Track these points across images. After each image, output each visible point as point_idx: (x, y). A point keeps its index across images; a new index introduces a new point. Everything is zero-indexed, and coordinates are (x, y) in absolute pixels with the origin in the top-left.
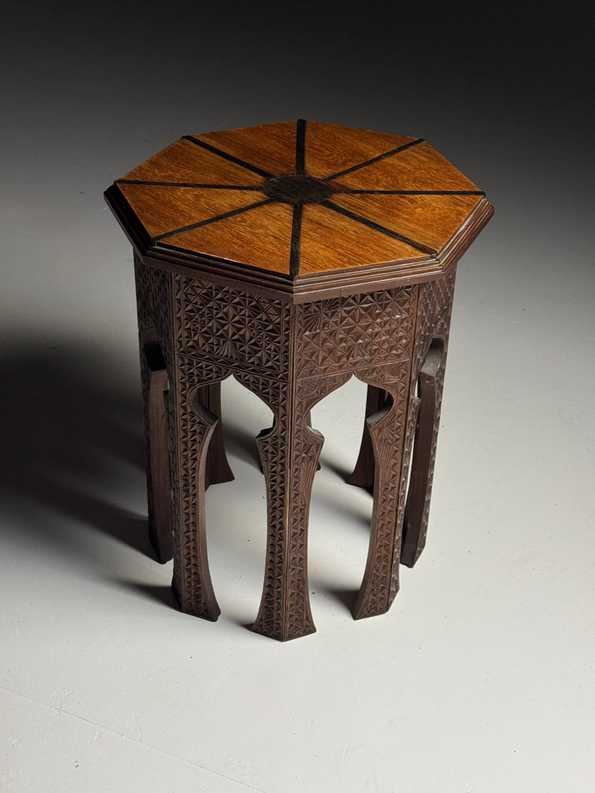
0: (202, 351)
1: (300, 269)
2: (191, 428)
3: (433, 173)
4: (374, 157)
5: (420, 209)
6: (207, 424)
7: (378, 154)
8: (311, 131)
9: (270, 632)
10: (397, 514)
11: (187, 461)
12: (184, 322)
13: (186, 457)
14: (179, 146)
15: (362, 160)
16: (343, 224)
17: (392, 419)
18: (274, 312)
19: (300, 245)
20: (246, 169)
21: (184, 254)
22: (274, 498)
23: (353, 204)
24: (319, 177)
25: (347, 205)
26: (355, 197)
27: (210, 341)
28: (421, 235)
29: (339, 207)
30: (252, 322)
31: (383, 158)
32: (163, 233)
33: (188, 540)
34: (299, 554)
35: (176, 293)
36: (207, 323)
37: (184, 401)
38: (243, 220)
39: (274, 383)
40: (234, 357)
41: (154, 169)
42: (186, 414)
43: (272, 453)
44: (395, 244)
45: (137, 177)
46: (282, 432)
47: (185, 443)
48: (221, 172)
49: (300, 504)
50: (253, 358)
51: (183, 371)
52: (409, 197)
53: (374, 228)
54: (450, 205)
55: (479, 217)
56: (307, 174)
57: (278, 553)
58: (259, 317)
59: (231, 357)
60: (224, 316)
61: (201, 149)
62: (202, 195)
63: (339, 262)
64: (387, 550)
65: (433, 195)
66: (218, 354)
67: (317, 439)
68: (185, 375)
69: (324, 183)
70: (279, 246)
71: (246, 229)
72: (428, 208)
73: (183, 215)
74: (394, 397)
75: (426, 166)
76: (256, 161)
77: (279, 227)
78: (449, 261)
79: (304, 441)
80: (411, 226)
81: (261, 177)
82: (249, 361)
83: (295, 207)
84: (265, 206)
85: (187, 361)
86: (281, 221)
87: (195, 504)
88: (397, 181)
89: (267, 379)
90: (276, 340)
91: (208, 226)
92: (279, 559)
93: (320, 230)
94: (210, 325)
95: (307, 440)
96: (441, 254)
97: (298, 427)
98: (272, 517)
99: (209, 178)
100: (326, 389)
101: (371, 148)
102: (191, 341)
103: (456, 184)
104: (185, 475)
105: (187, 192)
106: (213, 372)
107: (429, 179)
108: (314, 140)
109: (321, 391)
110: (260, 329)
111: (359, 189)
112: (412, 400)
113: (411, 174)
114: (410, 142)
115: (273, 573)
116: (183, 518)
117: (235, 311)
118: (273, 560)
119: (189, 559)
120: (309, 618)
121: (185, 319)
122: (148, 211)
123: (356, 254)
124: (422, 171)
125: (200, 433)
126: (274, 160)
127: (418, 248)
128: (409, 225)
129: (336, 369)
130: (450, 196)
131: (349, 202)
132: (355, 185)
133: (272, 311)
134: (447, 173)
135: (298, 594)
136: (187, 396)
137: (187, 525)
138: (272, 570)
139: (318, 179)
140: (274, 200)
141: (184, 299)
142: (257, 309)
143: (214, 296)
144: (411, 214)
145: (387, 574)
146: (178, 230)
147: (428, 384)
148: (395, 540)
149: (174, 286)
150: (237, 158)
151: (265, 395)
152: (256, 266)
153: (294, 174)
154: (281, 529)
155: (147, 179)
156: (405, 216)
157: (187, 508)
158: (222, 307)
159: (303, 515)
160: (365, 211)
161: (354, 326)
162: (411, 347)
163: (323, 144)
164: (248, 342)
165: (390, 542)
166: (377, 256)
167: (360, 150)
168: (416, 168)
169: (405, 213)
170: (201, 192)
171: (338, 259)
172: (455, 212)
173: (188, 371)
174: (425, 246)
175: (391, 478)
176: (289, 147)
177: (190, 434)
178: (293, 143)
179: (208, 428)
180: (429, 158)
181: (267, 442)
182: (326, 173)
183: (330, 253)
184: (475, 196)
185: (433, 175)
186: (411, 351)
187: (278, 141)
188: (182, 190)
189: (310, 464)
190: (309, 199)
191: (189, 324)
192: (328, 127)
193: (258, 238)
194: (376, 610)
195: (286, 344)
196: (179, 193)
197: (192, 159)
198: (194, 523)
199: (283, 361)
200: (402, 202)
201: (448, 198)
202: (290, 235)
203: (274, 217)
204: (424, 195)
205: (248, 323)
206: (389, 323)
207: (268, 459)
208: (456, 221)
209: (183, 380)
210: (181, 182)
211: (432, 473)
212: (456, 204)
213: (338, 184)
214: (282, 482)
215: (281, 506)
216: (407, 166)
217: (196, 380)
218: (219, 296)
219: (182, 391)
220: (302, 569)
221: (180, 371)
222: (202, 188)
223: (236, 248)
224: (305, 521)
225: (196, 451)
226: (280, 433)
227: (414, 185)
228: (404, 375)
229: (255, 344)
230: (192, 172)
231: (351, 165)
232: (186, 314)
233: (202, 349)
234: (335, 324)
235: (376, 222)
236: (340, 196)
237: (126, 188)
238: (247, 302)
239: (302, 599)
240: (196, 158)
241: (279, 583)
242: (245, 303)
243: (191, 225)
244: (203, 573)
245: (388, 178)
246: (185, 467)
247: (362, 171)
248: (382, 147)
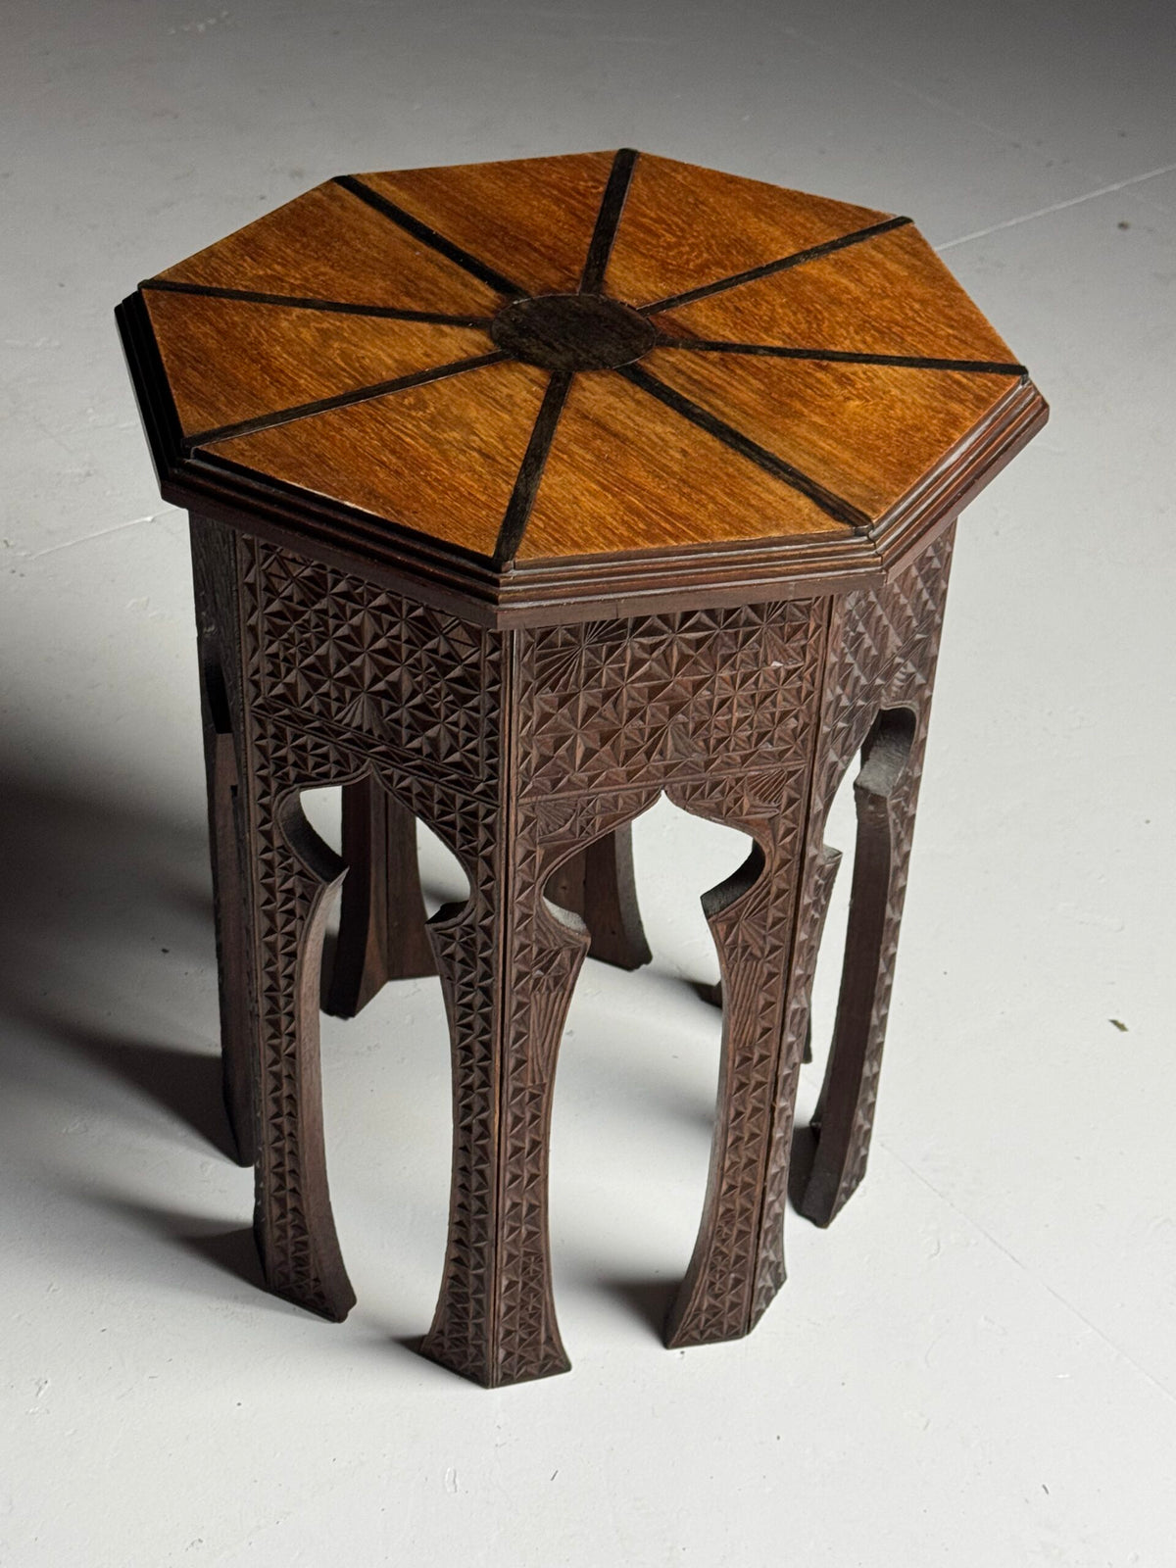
0: (305, 709)
1: (523, 545)
2: (282, 884)
3: (912, 308)
4: (779, 258)
5: (857, 402)
6: (320, 879)
7: (791, 251)
8: (643, 179)
9: (460, 1363)
10: (772, 1118)
11: (276, 956)
12: (263, 639)
13: (271, 947)
14: (320, 200)
15: (744, 263)
16: (659, 429)
17: (761, 901)
18: (464, 636)
19: (540, 479)
20: (462, 271)
21: (255, 485)
22: (467, 1064)
23: (696, 377)
24: (634, 303)
25: (681, 380)
26: (704, 359)
27: (323, 689)
28: (844, 473)
29: (662, 384)
30: (417, 655)
31: (798, 262)
32: (217, 426)
33: (278, 1133)
34: (527, 1195)
35: (244, 570)
36: (314, 647)
37: (265, 822)
38: (421, 404)
39: (466, 803)
40: (376, 733)
41: (242, 256)
42: (271, 850)
43: (462, 961)
44: (771, 492)
45: (196, 274)
46: (485, 917)
47: (270, 916)
48: (401, 273)
49: (530, 1084)
50: (420, 739)
51: (262, 750)
52: (836, 370)
53: (732, 447)
54: (933, 396)
55: (1003, 431)
56: (607, 291)
57: (476, 1190)
58: (430, 645)
59: (370, 731)
60: (353, 635)
61: (369, 211)
62: (338, 334)
63: (622, 530)
64: (750, 1198)
65: (897, 368)
66: (340, 721)
67: (571, 937)
68: (267, 760)
69: (641, 318)
70: (489, 477)
71: (418, 427)
72: (878, 400)
73: (278, 381)
74: (766, 851)
75: (898, 289)
76: (490, 251)
77: (502, 429)
78: (899, 546)
79: (538, 941)
80: (823, 445)
81: (492, 294)
82: (409, 746)
83: (555, 378)
84: (482, 370)
85: (271, 729)
86: (510, 412)
87: (292, 1055)
88: (818, 325)
89: (451, 791)
90: (470, 704)
91: (331, 416)
92: (478, 1203)
93: (599, 442)
94: (322, 651)
95: (546, 938)
96: (883, 525)
97: (522, 908)
98: (464, 1106)
99: (367, 289)
100: (593, 825)
101: (778, 233)
102: (280, 685)
103: (961, 341)
104: (270, 989)
105: (304, 321)
106: (328, 760)
107: (897, 324)
108: (644, 204)
109: (582, 829)
110: (433, 674)
111: (720, 340)
112: (814, 858)
113: (858, 309)
114: (875, 225)
115: (467, 1233)
116: (266, 1084)
117: (377, 627)
118: (466, 1203)
119: (281, 1176)
120: (553, 1339)
121: (267, 633)
122: (196, 364)
123: (671, 514)
124: (886, 302)
125: (302, 897)
126: (536, 250)
127: (828, 506)
128: (822, 444)
129: (620, 780)
130: (939, 372)
131: (689, 372)
132: (714, 327)
133: (460, 634)
134: (947, 310)
135: (525, 1284)
136: (273, 809)
137: (277, 1101)
138: (464, 1226)
139: (629, 306)
140: (508, 356)
141: (263, 586)
142: (426, 627)
143: (330, 585)
144: (833, 414)
145: (747, 1251)
146: (255, 420)
147: (872, 813)
148: (769, 1177)
149: (241, 552)
150: (449, 240)
151: (446, 828)
152: (417, 528)
153: (574, 291)
154: (482, 1136)
155: (219, 283)
156: (816, 419)
157: (275, 1062)
158: (348, 613)
159: (538, 1107)
160: (723, 399)
161: (663, 681)
162: (809, 737)
163: (663, 216)
164: (407, 701)
165: (755, 1179)
166: (723, 521)
167: (749, 238)
168: (873, 294)
169: (818, 411)
170: (338, 324)
171: (624, 522)
172: (941, 416)
173: (275, 751)
174: (846, 503)
175: (757, 1036)
176: (581, 220)
177: (280, 897)
178: (593, 209)
179: (320, 887)
180: (911, 267)
181: (452, 936)
182: (652, 292)
183: (607, 505)
184: (1001, 377)
185: (910, 314)
186: (810, 746)
187: (557, 201)
188: (294, 315)
189: (553, 995)
190: (594, 357)
191: (275, 645)
192: (686, 174)
193: (443, 453)
194: (721, 1330)
195: (493, 715)
196: (285, 324)
197: (341, 238)
198: (290, 1097)
199: (486, 755)
200: (819, 381)
201: (933, 379)
202: (521, 452)
203: (494, 400)
204: (875, 367)
205: (407, 659)
206: (753, 679)
207: (453, 974)
208: (940, 441)
209: (263, 772)
210: (298, 295)
211: (883, 1012)
212: (948, 395)
213: (673, 322)
214: (484, 1031)
215: (484, 1084)
216: (852, 286)
217: (292, 776)
218: (342, 587)
219: (262, 797)
220: (534, 1229)
221: (256, 751)
222: (344, 315)
223: (381, 476)
224: (542, 1123)
225: (295, 937)
226: (479, 917)
227: (858, 338)
228: (791, 801)
229: (422, 707)
230: (330, 271)
231: (719, 274)
232: (269, 621)
233: (306, 705)
234: (617, 675)
235: (740, 431)
236: (671, 355)
237: (162, 304)
238: (405, 608)
239: (535, 1296)
240: (349, 235)
241: (478, 1258)
242: (400, 610)
243: (290, 410)
244: (312, 1212)
245: (799, 316)
246: (271, 969)
247: (741, 292)
248: (803, 232)
